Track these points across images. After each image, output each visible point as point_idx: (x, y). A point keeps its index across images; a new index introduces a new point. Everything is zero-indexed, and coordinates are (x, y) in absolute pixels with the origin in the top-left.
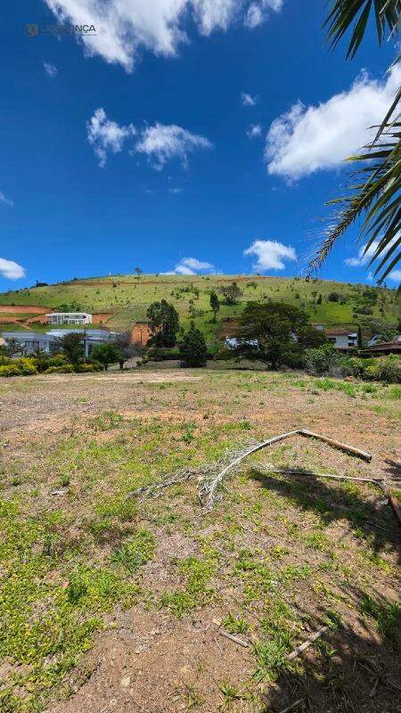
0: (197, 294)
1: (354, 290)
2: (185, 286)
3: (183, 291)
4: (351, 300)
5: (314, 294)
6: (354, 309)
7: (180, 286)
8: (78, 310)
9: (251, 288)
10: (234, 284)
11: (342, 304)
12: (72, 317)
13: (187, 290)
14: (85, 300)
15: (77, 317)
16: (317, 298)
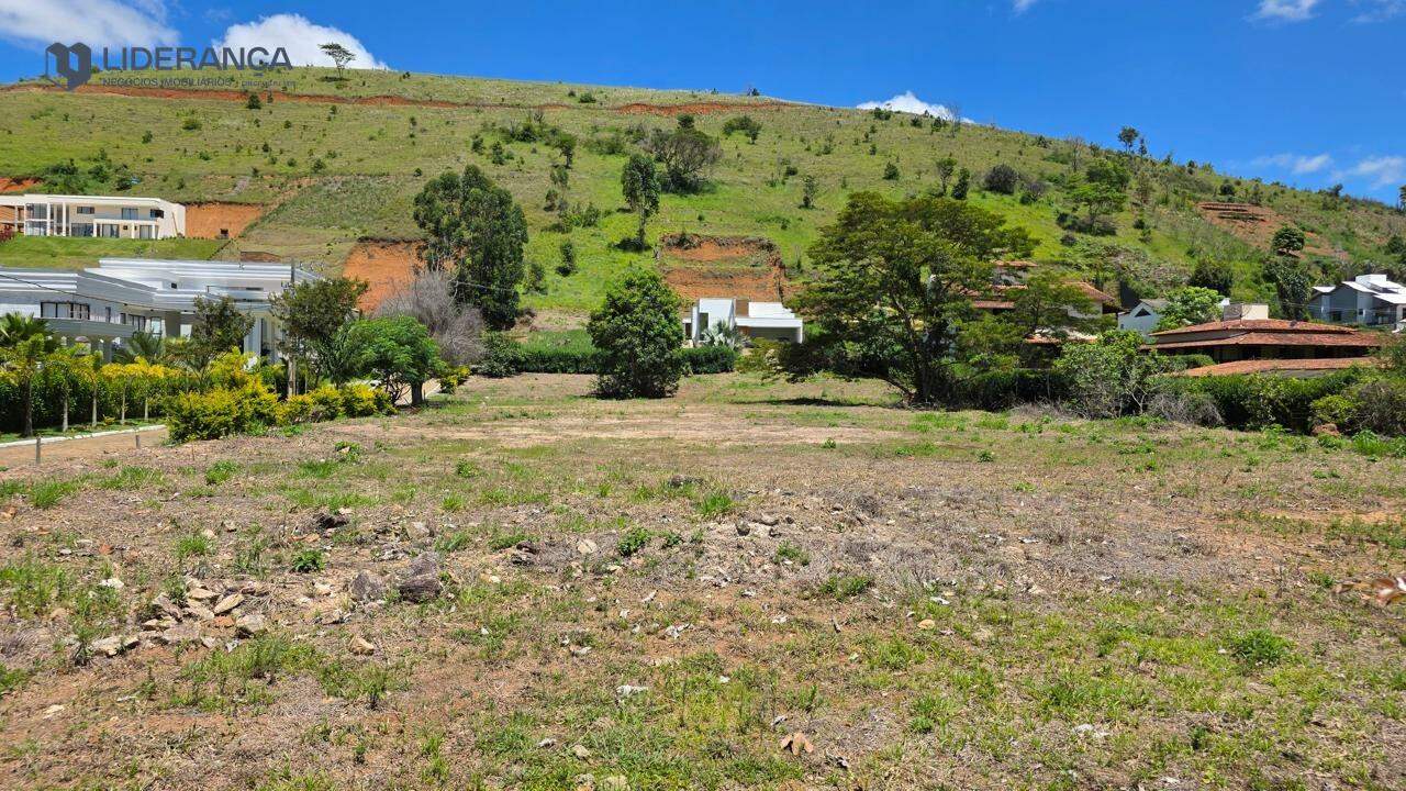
0: (568, 152)
1: (1056, 158)
2: (518, 121)
3: (511, 136)
4: (1053, 193)
5: (946, 168)
6: (1062, 218)
7: (498, 116)
8: (123, 187)
9: (739, 137)
10: (686, 122)
11: (1024, 201)
12: (108, 211)
13: (527, 136)
14: (147, 151)
15: (129, 212)
16: (955, 180)
